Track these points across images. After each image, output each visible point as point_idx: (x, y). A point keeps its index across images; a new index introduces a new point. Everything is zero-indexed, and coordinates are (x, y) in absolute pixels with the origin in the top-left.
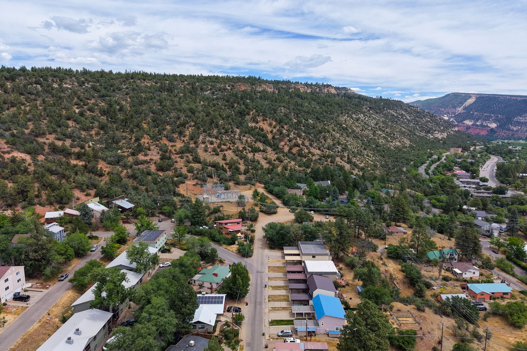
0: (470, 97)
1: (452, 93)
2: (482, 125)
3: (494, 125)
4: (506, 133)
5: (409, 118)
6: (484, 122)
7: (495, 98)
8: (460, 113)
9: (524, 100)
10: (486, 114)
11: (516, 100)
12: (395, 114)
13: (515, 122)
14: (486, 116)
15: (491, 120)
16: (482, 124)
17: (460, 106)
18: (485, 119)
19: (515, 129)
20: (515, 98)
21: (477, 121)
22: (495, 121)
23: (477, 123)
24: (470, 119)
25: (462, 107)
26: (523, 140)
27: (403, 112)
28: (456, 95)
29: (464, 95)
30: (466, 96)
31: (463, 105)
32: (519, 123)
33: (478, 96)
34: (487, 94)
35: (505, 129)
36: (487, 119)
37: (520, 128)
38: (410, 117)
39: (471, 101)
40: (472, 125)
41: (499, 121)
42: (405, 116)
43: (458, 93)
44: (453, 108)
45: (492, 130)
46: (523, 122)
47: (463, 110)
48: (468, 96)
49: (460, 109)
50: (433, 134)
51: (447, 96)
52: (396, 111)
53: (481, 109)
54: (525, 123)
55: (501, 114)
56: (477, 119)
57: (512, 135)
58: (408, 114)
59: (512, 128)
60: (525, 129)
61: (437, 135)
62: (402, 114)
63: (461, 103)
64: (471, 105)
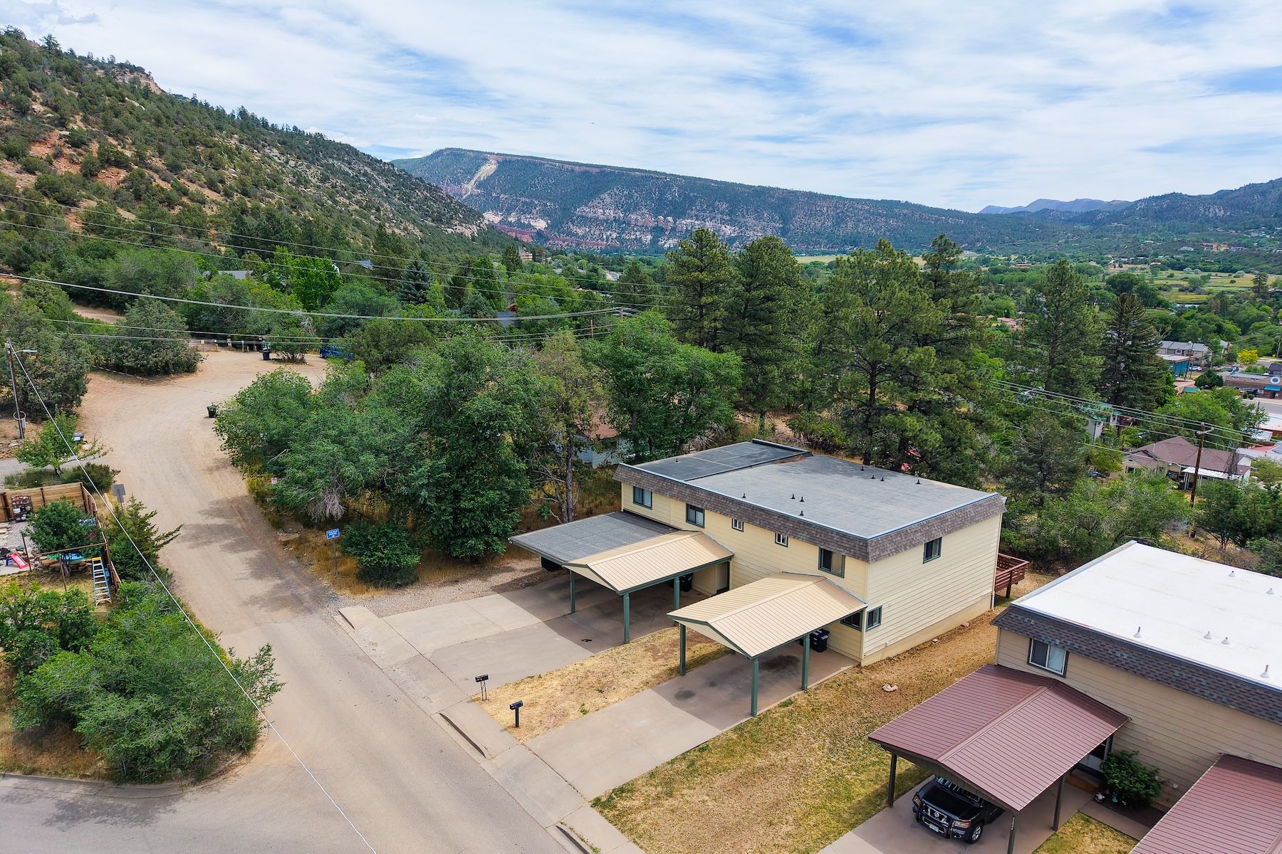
0: (486, 160)
1: (447, 149)
2: (519, 223)
3: (541, 224)
4: (567, 240)
5: (384, 184)
6: (523, 217)
7: (535, 164)
8: (471, 195)
10: (523, 199)
11: (572, 171)
12: (350, 171)
13: (578, 216)
14: (524, 203)
15: (534, 211)
16: (519, 220)
17: (470, 180)
18: (522, 211)
19: (580, 232)
20: (570, 167)
21: (509, 212)
22: (545, 214)
23: (510, 219)
24: (496, 208)
25: (473, 181)
27: (366, 168)
28: (456, 154)
29: (471, 154)
30: (476, 157)
31: (475, 178)
32: (584, 220)
33: (501, 160)
34: (518, 156)
35: (563, 233)
36: (527, 209)
37: (588, 230)
38: (386, 181)
39: (489, 169)
40: (500, 222)
41: (549, 216)
42: (375, 180)
44: (454, 183)
45: (539, 234)
46: (591, 218)
47: (478, 187)
48: (480, 158)
49: (469, 187)
50: (449, 225)
51: (438, 154)
52: (350, 164)
53: (512, 188)
54: (597, 219)
55: (550, 200)
56: (507, 210)
57: (578, 245)
58: (378, 174)
59: (574, 229)
60: (597, 233)
61: (460, 229)
62: (365, 174)
63: (470, 173)
64: (490, 178)
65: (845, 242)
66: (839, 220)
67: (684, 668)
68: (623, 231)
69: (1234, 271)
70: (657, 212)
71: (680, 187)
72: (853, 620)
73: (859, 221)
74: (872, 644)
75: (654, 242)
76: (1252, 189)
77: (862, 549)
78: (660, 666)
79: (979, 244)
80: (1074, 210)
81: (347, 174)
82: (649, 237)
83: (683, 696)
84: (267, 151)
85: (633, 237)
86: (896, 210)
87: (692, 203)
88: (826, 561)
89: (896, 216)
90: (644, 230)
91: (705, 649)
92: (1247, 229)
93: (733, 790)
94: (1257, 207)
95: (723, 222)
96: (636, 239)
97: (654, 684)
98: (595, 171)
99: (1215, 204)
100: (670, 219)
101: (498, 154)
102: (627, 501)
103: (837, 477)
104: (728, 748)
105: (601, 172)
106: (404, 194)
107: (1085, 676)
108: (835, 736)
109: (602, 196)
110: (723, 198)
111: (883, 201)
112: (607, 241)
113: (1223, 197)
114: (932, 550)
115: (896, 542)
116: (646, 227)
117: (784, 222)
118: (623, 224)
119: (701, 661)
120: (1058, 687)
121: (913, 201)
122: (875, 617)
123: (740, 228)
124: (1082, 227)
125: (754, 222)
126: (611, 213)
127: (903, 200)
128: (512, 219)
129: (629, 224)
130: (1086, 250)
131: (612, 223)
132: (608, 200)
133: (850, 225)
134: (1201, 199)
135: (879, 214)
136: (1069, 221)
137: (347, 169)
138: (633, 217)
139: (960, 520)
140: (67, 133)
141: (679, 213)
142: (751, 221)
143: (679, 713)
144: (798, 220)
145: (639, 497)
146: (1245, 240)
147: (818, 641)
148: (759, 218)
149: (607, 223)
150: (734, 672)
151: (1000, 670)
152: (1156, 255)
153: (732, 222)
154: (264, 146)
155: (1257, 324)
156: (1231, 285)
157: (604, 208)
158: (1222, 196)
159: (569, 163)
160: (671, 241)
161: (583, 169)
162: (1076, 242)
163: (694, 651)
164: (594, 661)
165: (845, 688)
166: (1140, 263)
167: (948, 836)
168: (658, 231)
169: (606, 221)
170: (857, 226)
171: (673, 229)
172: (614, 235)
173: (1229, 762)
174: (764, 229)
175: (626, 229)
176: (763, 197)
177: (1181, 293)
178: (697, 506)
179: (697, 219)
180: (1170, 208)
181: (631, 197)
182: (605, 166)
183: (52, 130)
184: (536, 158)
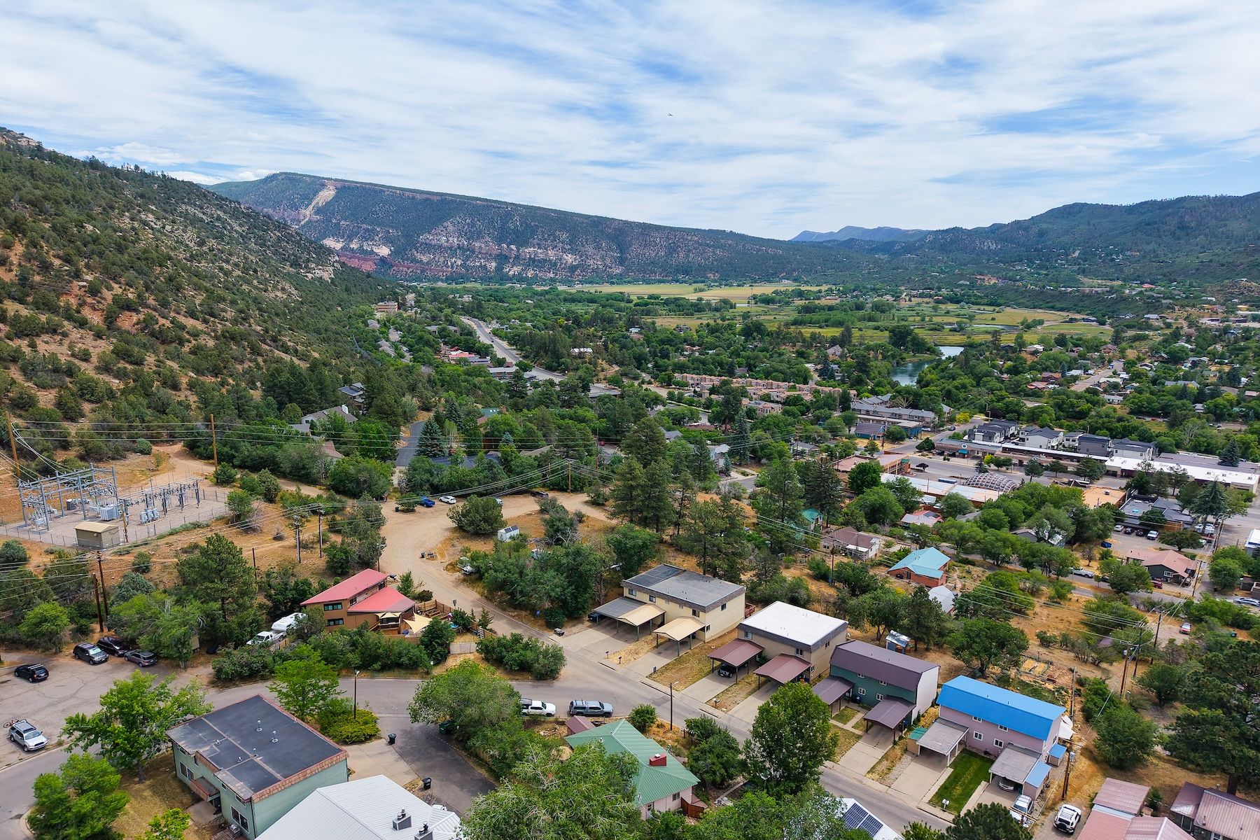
0: (323, 186)
1: (281, 173)
2: (361, 250)
3: (384, 251)
4: (411, 267)
5: (238, 228)
6: (365, 244)
7: (375, 191)
8: (310, 221)
9: (427, 199)
10: (364, 226)
11: (413, 198)
12: (204, 217)
13: (422, 244)
14: (367, 230)
15: (376, 238)
16: (361, 246)
17: (307, 206)
18: (364, 237)
19: (425, 259)
20: (411, 195)
21: (350, 239)
22: (387, 241)
23: (352, 246)
24: (335, 235)
25: (311, 207)
26: (442, 281)
27: (218, 212)
28: (291, 179)
29: (308, 179)
30: (313, 183)
31: (313, 204)
32: (428, 248)
33: (339, 186)
34: (357, 183)
35: (407, 260)
36: (369, 236)
37: (432, 257)
38: (241, 225)
39: (327, 195)
40: (342, 248)
41: (392, 243)
42: (229, 224)
43: (294, 174)
44: (291, 209)
45: (383, 260)
46: (435, 246)
47: (316, 213)
48: (318, 184)
49: (307, 213)
50: (309, 270)
51: (273, 177)
52: (202, 208)
53: (352, 214)
54: (440, 246)
55: (392, 227)
56: (348, 236)
57: (422, 271)
58: (231, 218)
59: (419, 256)
60: (442, 259)
61: (318, 273)
62: (219, 218)
63: (307, 198)
64: (328, 204)
65: (677, 271)
66: (672, 250)
67: (657, 646)
68: (468, 258)
69: (999, 305)
70: (500, 240)
71: (522, 216)
72: (703, 629)
73: (689, 251)
74: (708, 635)
75: (499, 268)
76: (1017, 224)
77: (704, 609)
78: (651, 646)
79: (795, 274)
80: (876, 239)
81: (202, 220)
82: (494, 264)
83: (659, 653)
84: (143, 217)
85: (478, 264)
86: (722, 241)
87: (534, 232)
88: (694, 613)
89: (722, 247)
90: (488, 256)
91: (662, 641)
92: (1012, 262)
93: (677, 672)
94: (1021, 241)
95: (564, 251)
96: (481, 266)
97: (650, 651)
98: (436, 198)
99: (988, 238)
100: (513, 247)
101: (336, 180)
102: (626, 593)
103: (695, 581)
104: (673, 664)
105: (442, 200)
106: (259, 237)
107: (757, 640)
108: (700, 660)
109: (445, 224)
110: (563, 228)
111: (710, 231)
112: (452, 267)
113: (996, 231)
114: (723, 607)
115: (713, 606)
116: (490, 255)
117: (621, 251)
118: (467, 252)
119: (661, 644)
120: (750, 642)
121: (737, 231)
122: (708, 628)
123: (581, 257)
124: (882, 257)
125: (593, 251)
126: (454, 241)
127: (728, 230)
128: (354, 246)
129: (473, 251)
130: (885, 281)
131: (456, 250)
132: (451, 228)
133: (681, 255)
134: (978, 232)
135: (708, 245)
136: (872, 250)
137: (201, 215)
138: (477, 244)
139: (732, 597)
140: (85, 284)
141: (522, 241)
142: (590, 250)
143: (659, 657)
144: (635, 250)
145: (631, 592)
146: (1011, 274)
147: (693, 636)
148: (598, 247)
149: (452, 251)
150: (672, 646)
151: (738, 639)
152: (939, 289)
153: (573, 251)
154: (139, 212)
155: (985, 379)
156: (993, 322)
157: (447, 236)
158: (996, 229)
159: (410, 190)
160: (515, 268)
161: (425, 196)
162: (876, 273)
163: (660, 641)
164: (632, 646)
165: (702, 648)
166: (926, 297)
167: (725, 676)
168: (502, 259)
169: (451, 248)
170: (688, 256)
171: (517, 257)
172: (459, 262)
173: (782, 655)
174: (603, 258)
175: (471, 257)
176: (600, 228)
177: (951, 333)
178: (653, 595)
179: (539, 248)
180: (953, 242)
181: (473, 225)
182: (446, 194)
183: (71, 282)
184: (376, 185)
